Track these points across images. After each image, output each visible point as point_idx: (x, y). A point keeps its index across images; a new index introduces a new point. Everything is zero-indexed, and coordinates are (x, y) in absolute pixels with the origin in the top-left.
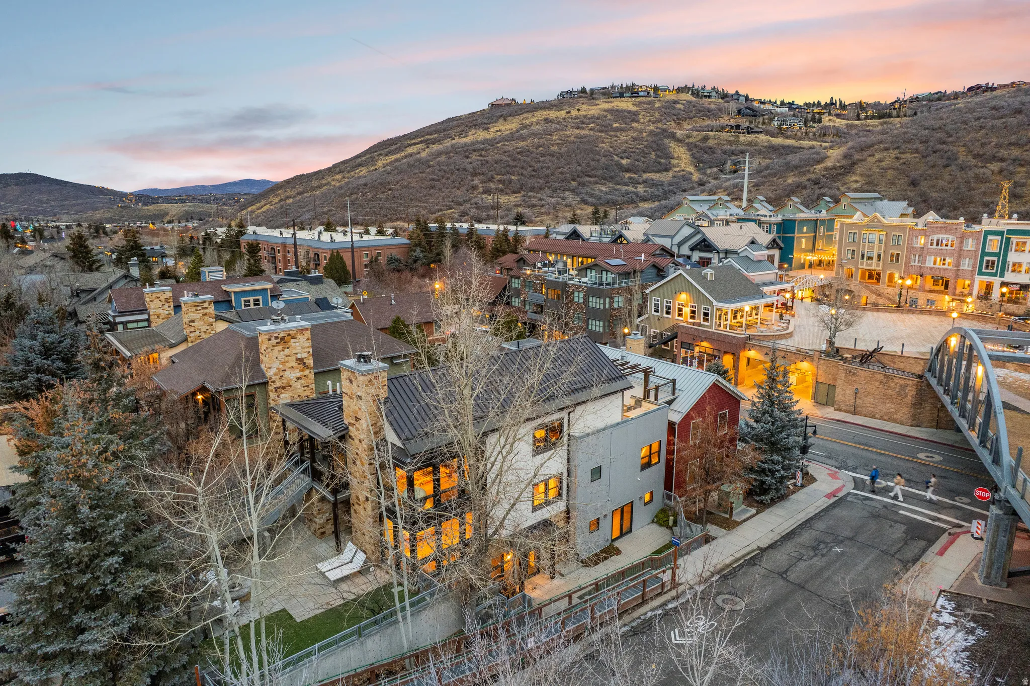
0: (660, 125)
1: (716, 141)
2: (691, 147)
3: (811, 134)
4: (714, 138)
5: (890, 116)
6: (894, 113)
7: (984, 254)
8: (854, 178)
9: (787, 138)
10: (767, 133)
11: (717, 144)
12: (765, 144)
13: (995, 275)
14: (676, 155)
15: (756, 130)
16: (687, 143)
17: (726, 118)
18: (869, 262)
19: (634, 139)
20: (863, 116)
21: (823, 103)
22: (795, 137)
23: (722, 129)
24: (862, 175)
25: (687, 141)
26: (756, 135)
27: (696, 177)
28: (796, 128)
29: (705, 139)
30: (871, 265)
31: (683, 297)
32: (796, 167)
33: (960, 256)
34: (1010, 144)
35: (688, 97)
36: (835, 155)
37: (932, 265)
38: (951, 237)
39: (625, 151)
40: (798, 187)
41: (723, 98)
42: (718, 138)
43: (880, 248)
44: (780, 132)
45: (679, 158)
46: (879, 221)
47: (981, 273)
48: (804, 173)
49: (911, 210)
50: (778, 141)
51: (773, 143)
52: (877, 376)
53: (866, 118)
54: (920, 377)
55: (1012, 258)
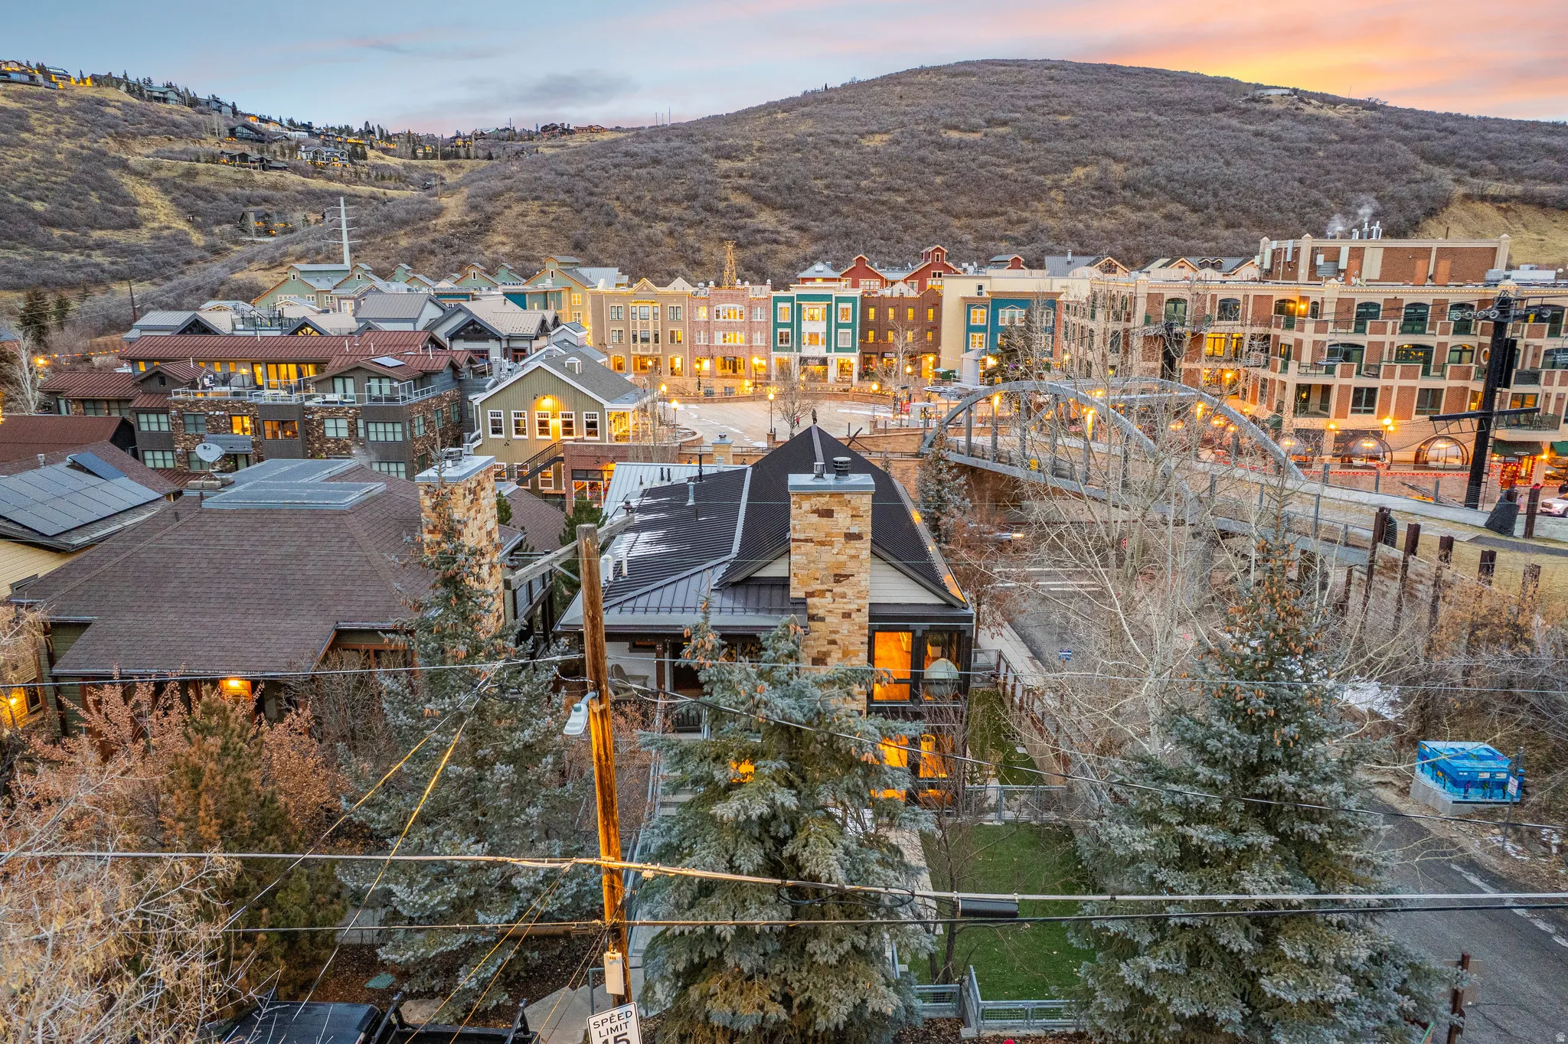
0: (84, 141)
1: (213, 179)
2: (166, 186)
3: (363, 176)
4: (207, 172)
5: (458, 157)
6: (462, 152)
7: (777, 325)
8: (497, 239)
9: (330, 179)
10: (296, 170)
11: (216, 184)
12: (300, 188)
13: (791, 349)
14: (142, 201)
15: (275, 164)
16: (155, 179)
17: (213, 140)
18: (645, 345)
19: (41, 164)
20: (420, 152)
21: (356, 130)
22: (340, 179)
23: (214, 159)
24: (507, 234)
25: (155, 175)
26: (277, 173)
27: (197, 238)
28: (338, 164)
29: (191, 174)
30: (647, 349)
31: (547, 403)
32: (404, 223)
33: (750, 330)
34: (667, 200)
35: (121, 95)
36: (454, 207)
37: (722, 343)
38: (738, 307)
39: (30, 187)
40: (422, 251)
41: (190, 106)
42: (215, 174)
43: (656, 325)
44: (317, 171)
45: (148, 205)
46: (649, 290)
47: (776, 349)
48: (422, 232)
49: (625, 279)
50: (317, 184)
51: (312, 187)
53: (426, 156)
54: (917, 455)
55: (807, 327)
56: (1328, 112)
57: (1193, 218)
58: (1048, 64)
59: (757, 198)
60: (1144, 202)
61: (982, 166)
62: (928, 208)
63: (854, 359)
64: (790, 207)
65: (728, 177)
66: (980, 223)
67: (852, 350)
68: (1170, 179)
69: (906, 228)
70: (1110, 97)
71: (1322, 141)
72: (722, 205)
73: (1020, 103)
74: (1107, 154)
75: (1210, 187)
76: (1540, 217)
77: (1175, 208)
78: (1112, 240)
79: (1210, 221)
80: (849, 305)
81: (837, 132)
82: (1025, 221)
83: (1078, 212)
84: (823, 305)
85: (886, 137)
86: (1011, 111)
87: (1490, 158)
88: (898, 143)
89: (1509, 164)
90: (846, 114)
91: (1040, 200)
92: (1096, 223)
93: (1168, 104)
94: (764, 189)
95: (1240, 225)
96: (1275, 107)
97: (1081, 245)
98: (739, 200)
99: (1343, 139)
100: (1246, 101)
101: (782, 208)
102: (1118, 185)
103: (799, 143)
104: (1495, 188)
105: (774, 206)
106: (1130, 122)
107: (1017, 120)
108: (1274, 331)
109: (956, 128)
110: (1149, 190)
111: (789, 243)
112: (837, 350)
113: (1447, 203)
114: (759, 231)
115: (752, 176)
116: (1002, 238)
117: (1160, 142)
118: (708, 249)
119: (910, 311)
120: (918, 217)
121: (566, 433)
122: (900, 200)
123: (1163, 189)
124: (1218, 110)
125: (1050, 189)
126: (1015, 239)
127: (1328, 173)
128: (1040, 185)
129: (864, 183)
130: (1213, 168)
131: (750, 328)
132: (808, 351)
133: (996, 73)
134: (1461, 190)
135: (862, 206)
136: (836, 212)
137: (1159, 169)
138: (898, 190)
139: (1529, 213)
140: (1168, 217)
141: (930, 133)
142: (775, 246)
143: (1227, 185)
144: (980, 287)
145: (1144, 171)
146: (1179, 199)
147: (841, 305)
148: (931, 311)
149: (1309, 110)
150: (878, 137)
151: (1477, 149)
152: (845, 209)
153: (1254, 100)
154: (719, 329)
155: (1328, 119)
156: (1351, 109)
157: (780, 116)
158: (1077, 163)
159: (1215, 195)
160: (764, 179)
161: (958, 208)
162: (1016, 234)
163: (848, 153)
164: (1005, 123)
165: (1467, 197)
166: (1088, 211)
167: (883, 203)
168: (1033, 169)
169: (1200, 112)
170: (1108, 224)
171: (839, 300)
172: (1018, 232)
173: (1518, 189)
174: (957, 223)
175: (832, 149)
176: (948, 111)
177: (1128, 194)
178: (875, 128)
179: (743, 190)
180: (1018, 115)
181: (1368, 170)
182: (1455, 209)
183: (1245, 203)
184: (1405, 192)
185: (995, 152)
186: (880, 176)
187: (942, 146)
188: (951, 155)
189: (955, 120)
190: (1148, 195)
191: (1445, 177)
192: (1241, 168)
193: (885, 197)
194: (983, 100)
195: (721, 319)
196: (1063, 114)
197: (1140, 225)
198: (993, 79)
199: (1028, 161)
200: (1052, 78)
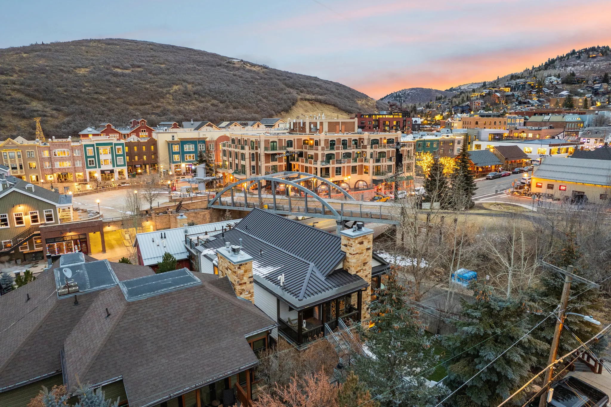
7: (87, 157)
13: (96, 167)
18: (15, 171)
33: (74, 160)
37: (59, 167)
38: (66, 150)
43: (20, 161)
47: (88, 168)
52: (191, 214)
54: (207, 209)
55: (102, 157)
56: (253, 69)
57: (221, 105)
58: (148, 43)
59: (28, 95)
60: (203, 99)
61: (136, 84)
62: (117, 101)
63: (125, 169)
64: (48, 100)
65: (6, 84)
66: (141, 108)
67: (124, 165)
68: (210, 91)
69: (110, 110)
70: (177, 58)
71: (256, 79)
72: (8, 98)
73: (143, 58)
74: (184, 81)
75: (225, 94)
76: (320, 106)
77: (215, 102)
78: (196, 114)
79: (227, 107)
80: (121, 147)
81: (61, 66)
82: (160, 107)
83: (179, 103)
84: (109, 148)
85: (87, 70)
86: (140, 62)
87: (304, 87)
88: (94, 73)
89: (309, 89)
90: (62, 58)
91: (163, 98)
92: (187, 107)
93: (200, 62)
94: (30, 90)
95: (238, 108)
96: (237, 66)
97: (184, 116)
98: (18, 96)
99: (261, 78)
100: (227, 63)
101: (44, 100)
102: (192, 93)
103: (41, 69)
104: (308, 96)
105: (39, 99)
106: (189, 68)
107: (143, 66)
108: (304, 150)
109: (118, 67)
110: (204, 95)
111: (52, 116)
112: (118, 166)
113: (297, 101)
114: (35, 111)
115: (22, 84)
116: (153, 114)
117: (202, 77)
118: (8, 119)
119: (144, 147)
120: (113, 105)
121: (33, 221)
122: (103, 97)
123: (208, 94)
124: (218, 66)
125: (166, 94)
126: (157, 114)
127: (261, 90)
128: (162, 92)
129: (83, 90)
130: (224, 87)
131: (73, 159)
132: (103, 168)
133: (127, 45)
134: (299, 97)
135: (86, 100)
136: (73, 102)
137: (206, 87)
138: (101, 94)
139: (318, 104)
140: (212, 105)
141: (108, 69)
142: (45, 118)
143: (231, 93)
144: (173, 136)
145: (199, 87)
146: (215, 98)
147: (117, 147)
148: (152, 147)
149: (248, 67)
150: (83, 70)
151: (300, 84)
152: (77, 101)
153: (229, 62)
154: (57, 161)
155: (254, 71)
156: (260, 68)
157: (25, 55)
158: (174, 84)
159: (227, 97)
160: (29, 86)
161: (131, 102)
162: (157, 112)
163: (71, 76)
164: (139, 67)
165: (301, 99)
166: (183, 103)
167: (96, 99)
168: (157, 86)
169: (212, 66)
170: (192, 107)
171: (116, 145)
172: (158, 111)
173: (313, 97)
174: (131, 108)
175: (61, 73)
176: (112, 60)
177: (196, 96)
178: (80, 65)
179: (19, 91)
180: (143, 64)
181: (272, 89)
182: (299, 103)
183: (238, 100)
184: (285, 97)
185: (139, 78)
186: (90, 87)
187: (116, 75)
188: (121, 79)
189: (117, 64)
190: (203, 97)
191: (294, 92)
192: (233, 88)
193: (96, 96)
194: (127, 56)
195: (57, 156)
196: (161, 64)
197: (204, 108)
198: (127, 47)
199: (154, 83)
200: (152, 49)
